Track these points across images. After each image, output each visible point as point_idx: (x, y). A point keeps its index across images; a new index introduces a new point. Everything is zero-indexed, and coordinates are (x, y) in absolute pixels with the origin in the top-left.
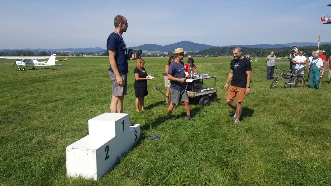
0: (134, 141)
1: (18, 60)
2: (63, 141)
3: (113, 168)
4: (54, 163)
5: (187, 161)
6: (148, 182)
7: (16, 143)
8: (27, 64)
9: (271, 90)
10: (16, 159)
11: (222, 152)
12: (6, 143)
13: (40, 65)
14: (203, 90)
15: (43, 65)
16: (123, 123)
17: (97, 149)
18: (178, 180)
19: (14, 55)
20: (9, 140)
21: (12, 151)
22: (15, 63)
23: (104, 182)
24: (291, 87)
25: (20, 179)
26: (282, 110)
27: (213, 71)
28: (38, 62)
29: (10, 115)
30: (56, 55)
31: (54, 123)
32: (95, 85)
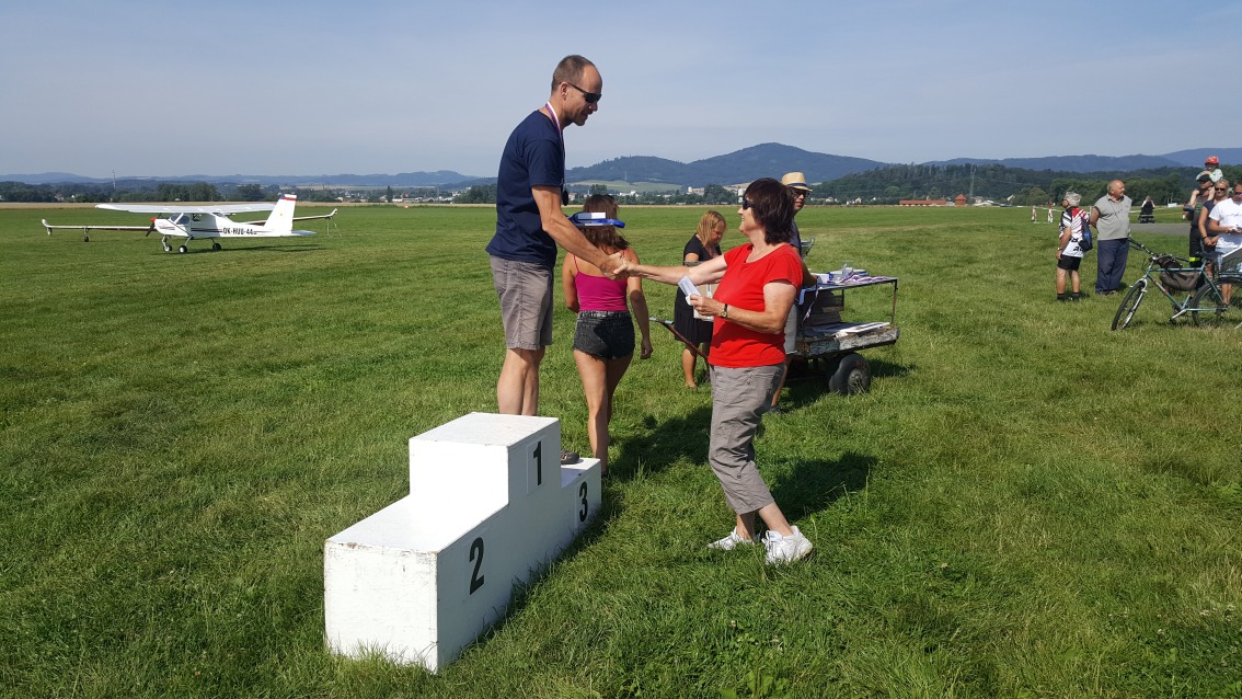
0: (576, 522)
1: (161, 216)
2: (317, 514)
3: (499, 626)
4: (281, 597)
5: (787, 608)
6: (631, 688)
7: (148, 520)
8: (193, 230)
9: (1115, 333)
10: (144, 577)
11: (924, 579)
12: (111, 519)
13: (240, 235)
14: (843, 333)
15: (250, 235)
16: (537, 453)
17: (439, 549)
18: (752, 685)
19: (149, 199)
20: (123, 508)
21: (132, 548)
22: (153, 225)
23: (465, 679)
24: (1197, 325)
25: (156, 656)
26: (1167, 413)
27: (881, 259)
28: (232, 225)
29: (127, 417)
30: (295, 197)
31: (286, 447)
32: (434, 310)
